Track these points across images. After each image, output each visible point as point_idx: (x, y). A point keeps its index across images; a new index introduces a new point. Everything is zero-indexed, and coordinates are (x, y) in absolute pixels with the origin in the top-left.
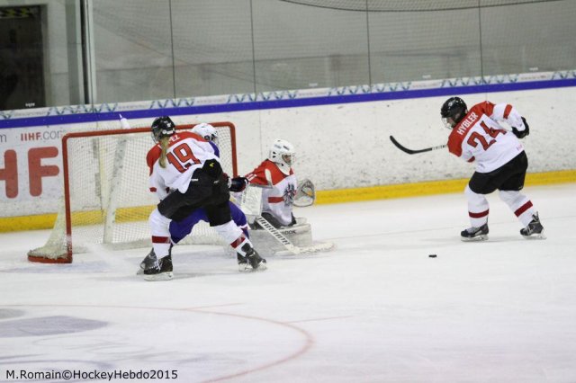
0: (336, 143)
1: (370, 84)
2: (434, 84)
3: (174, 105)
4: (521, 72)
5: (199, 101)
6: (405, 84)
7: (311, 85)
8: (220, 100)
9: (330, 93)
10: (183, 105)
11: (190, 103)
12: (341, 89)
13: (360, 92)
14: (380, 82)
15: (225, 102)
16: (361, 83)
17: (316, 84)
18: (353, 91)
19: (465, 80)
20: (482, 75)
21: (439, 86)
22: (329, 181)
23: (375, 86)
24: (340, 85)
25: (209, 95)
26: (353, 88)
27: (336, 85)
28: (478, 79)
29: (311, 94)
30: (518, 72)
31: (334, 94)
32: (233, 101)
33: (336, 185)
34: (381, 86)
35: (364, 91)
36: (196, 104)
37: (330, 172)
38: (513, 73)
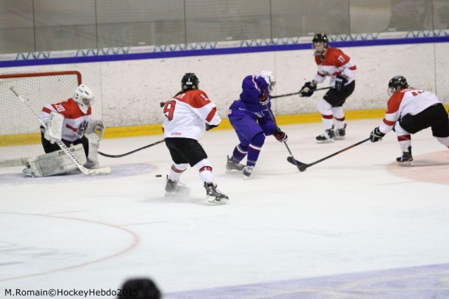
0: (159, 88)
1: (186, 42)
2: (235, 44)
3: (35, 57)
4: (301, 35)
5: (54, 54)
6: (213, 44)
7: (140, 43)
8: (70, 54)
9: (155, 50)
10: (41, 57)
11: (47, 55)
12: (163, 47)
13: (178, 49)
14: (193, 42)
15: (74, 55)
16: (178, 43)
17: (144, 43)
18: (173, 49)
19: (259, 41)
20: (272, 38)
21: (239, 46)
22: (153, 117)
23: (189, 45)
24: (163, 44)
25: (62, 50)
26: (173, 46)
27: (159, 43)
28: (268, 40)
29: (140, 50)
30: (299, 36)
31: (158, 50)
32: (80, 55)
33: (159, 121)
34: (194, 45)
35: (181, 48)
36: (51, 57)
37: (154, 110)
38: (295, 36)
